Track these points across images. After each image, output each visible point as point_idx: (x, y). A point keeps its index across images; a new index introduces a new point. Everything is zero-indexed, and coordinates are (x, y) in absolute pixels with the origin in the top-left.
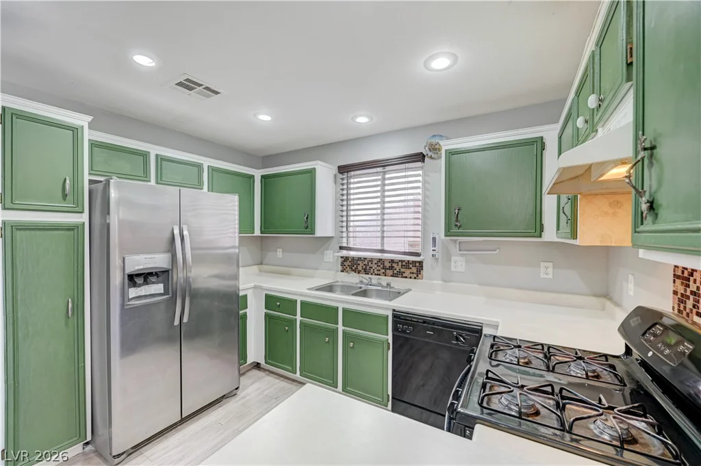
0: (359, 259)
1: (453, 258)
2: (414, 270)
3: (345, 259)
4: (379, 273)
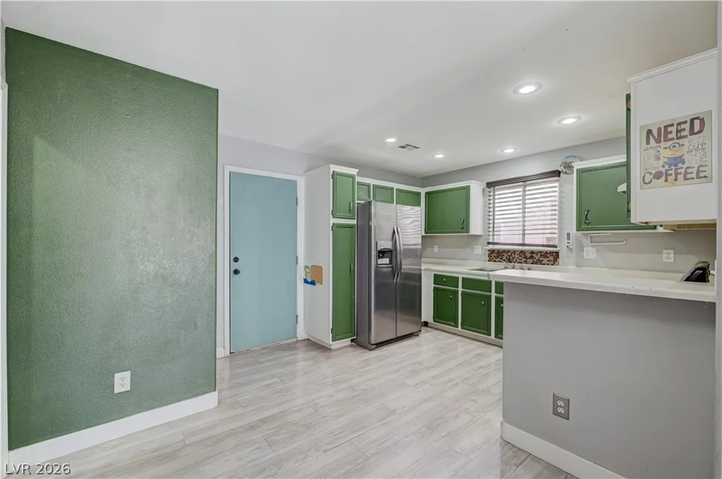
0: (504, 251)
1: (585, 249)
2: (552, 258)
3: (492, 251)
4: (520, 261)
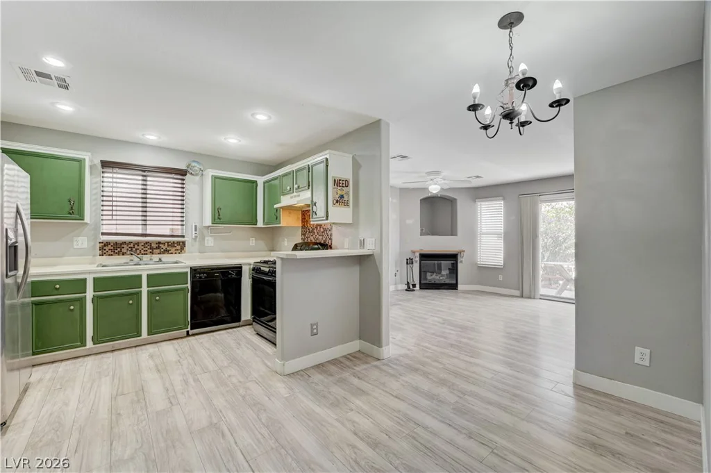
1: (206, 238)
2: (179, 247)
4: (146, 252)
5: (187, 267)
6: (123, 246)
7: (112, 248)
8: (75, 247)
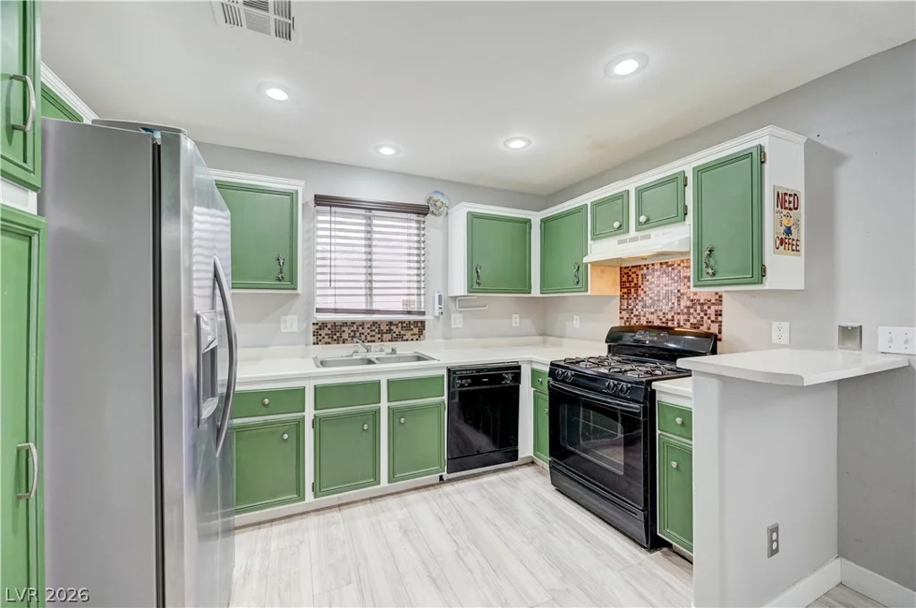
1: (452, 315)
2: (416, 330)
4: (373, 339)
5: (441, 368)
6: (344, 329)
7: (329, 332)
8: (283, 330)
